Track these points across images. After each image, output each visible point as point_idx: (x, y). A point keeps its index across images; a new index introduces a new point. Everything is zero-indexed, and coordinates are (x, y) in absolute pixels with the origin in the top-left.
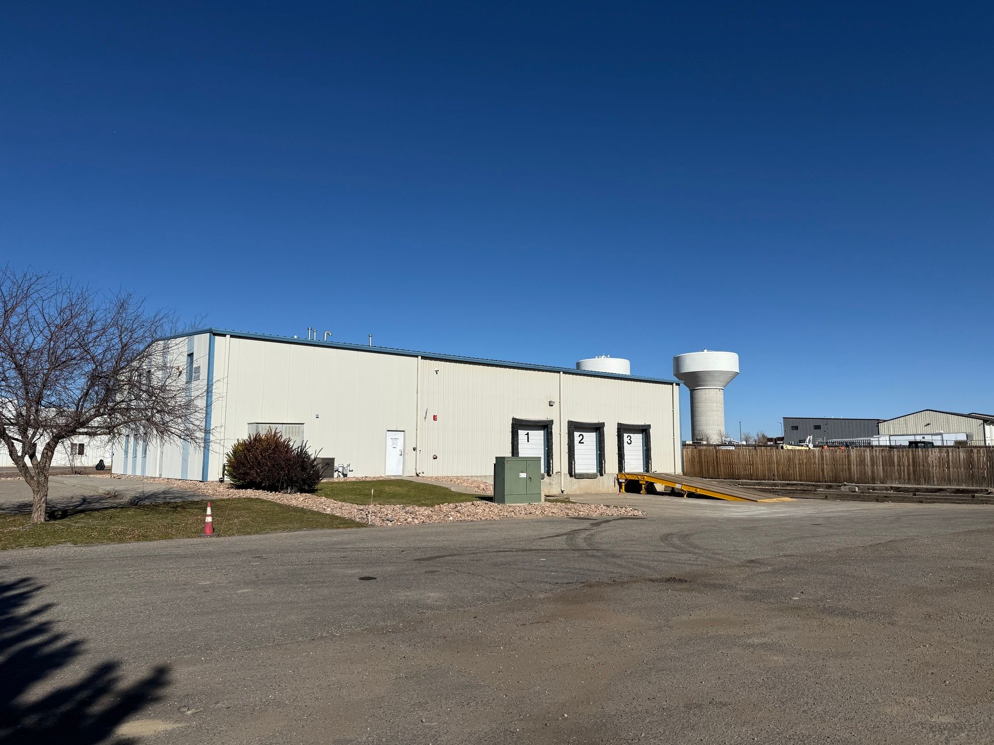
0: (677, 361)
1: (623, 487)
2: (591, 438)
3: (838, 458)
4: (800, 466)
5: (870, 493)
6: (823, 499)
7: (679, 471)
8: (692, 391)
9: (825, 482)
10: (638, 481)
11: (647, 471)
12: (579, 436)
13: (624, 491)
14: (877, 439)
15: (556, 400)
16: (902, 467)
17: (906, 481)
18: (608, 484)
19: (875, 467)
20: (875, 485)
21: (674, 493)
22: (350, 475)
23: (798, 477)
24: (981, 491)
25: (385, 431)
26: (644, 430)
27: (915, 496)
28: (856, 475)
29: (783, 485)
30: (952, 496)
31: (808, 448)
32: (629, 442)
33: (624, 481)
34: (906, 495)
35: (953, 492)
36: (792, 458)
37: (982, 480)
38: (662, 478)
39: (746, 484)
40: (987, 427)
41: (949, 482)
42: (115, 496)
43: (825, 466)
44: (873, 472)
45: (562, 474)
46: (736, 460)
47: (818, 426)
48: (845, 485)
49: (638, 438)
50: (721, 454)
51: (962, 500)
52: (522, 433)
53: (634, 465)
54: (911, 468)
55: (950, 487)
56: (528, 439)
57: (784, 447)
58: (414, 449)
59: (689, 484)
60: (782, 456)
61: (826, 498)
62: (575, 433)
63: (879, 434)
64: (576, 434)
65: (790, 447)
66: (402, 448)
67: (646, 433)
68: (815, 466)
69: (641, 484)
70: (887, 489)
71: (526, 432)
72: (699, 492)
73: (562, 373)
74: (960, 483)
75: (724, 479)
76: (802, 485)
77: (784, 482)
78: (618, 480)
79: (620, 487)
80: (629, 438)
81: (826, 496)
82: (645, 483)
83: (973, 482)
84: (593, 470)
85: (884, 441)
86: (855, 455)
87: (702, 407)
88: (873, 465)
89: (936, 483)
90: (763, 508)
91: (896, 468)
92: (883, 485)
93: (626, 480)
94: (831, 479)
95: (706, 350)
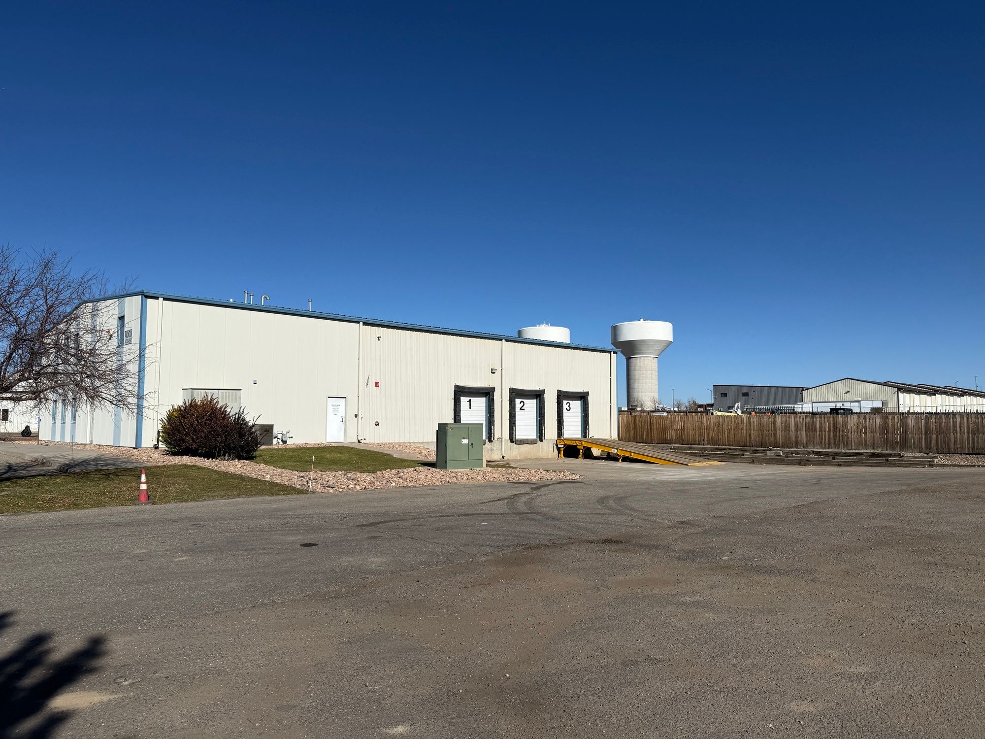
0: (615, 330)
1: (562, 452)
2: (531, 405)
3: (765, 423)
4: (728, 431)
5: (793, 457)
6: (750, 463)
7: (615, 436)
8: (628, 359)
9: (752, 447)
10: (576, 446)
11: (585, 436)
12: (520, 403)
13: (562, 456)
14: (800, 406)
15: (498, 367)
16: (824, 433)
17: (827, 446)
18: (547, 449)
19: (799, 432)
20: (798, 450)
21: (610, 457)
22: (289, 441)
23: (727, 442)
24: (895, 455)
25: (326, 397)
26: (583, 397)
27: (834, 459)
28: (781, 440)
29: (712, 450)
31: (736, 415)
32: (568, 409)
33: (562, 446)
34: (826, 458)
35: (869, 456)
36: (721, 424)
37: (893, 445)
38: (598, 443)
39: (678, 448)
40: (901, 395)
41: (866, 446)
42: (43, 464)
43: (752, 432)
44: (796, 437)
45: (503, 440)
46: (668, 425)
47: (745, 393)
48: (771, 450)
49: (576, 405)
50: (655, 419)
51: (877, 463)
52: (464, 400)
53: (573, 430)
54: (832, 433)
55: (866, 451)
56: (470, 405)
57: (714, 413)
58: (356, 416)
59: (624, 449)
60: (712, 422)
61: (753, 462)
62: (516, 400)
63: (802, 401)
64: (518, 401)
65: (719, 414)
66: (343, 415)
67: (584, 399)
68: (743, 431)
69: (579, 449)
70: (809, 453)
71: (468, 399)
72: (634, 456)
73: (504, 340)
74: (875, 447)
75: (658, 444)
76: (730, 449)
77: (712, 446)
78: (557, 445)
79: (559, 452)
80: (568, 404)
82: (582, 448)
83: (887, 446)
84: (533, 435)
85: (807, 407)
86: (780, 421)
87: (637, 374)
88: (796, 431)
89: (853, 447)
90: (693, 471)
91: (818, 433)
92: (805, 449)
93: (565, 445)
94: (758, 444)
95: (642, 320)
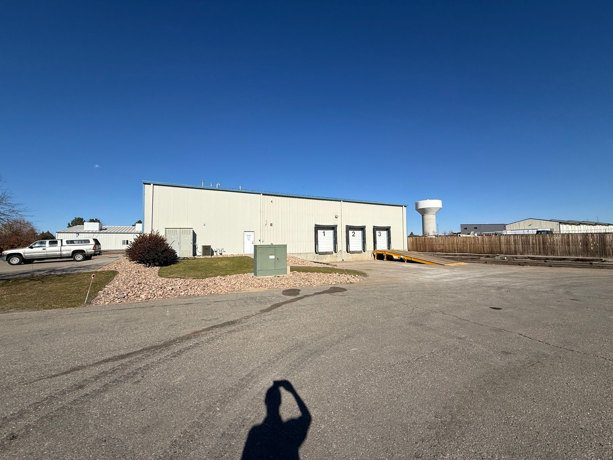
0: (417, 204)
1: (376, 257)
2: (359, 233)
3: (493, 240)
4: (470, 245)
5: (514, 260)
6: (484, 263)
7: (406, 248)
8: (423, 216)
9: (485, 254)
10: (383, 254)
11: (389, 249)
15: (339, 214)
17: (538, 253)
18: (368, 255)
19: (517, 245)
20: (517, 256)
22: (223, 254)
23: (469, 251)
24: (597, 260)
25: (243, 232)
26: (388, 229)
27: (546, 263)
28: (504, 250)
29: (460, 255)
30: (574, 263)
31: (474, 236)
33: (376, 254)
34: (539, 262)
36: (465, 241)
39: (440, 255)
40: (561, 226)
43: (485, 245)
44: (515, 248)
45: (343, 252)
47: (476, 228)
48: (498, 256)
49: (384, 233)
53: (382, 246)
54: (541, 245)
56: (324, 234)
57: (461, 235)
58: (260, 241)
59: (408, 256)
60: (460, 240)
62: (349, 231)
63: (505, 230)
65: (464, 236)
66: (253, 240)
68: (479, 245)
70: (525, 258)
71: (323, 231)
73: (342, 201)
75: (429, 252)
76: (471, 255)
78: (373, 254)
80: (380, 233)
81: (486, 262)
82: (386, 255)
84: (360, 248)
87: (426, 222)
92: (522, 256)
94: (489, 252)
95: (428, 200)
